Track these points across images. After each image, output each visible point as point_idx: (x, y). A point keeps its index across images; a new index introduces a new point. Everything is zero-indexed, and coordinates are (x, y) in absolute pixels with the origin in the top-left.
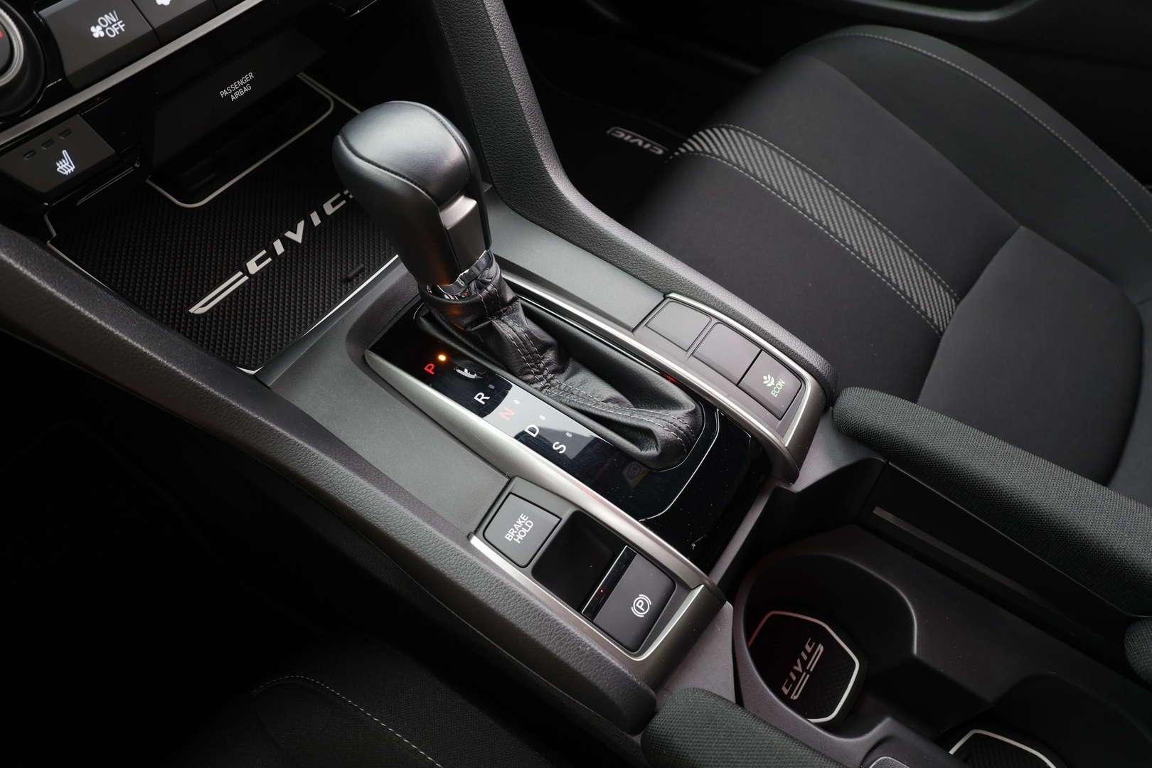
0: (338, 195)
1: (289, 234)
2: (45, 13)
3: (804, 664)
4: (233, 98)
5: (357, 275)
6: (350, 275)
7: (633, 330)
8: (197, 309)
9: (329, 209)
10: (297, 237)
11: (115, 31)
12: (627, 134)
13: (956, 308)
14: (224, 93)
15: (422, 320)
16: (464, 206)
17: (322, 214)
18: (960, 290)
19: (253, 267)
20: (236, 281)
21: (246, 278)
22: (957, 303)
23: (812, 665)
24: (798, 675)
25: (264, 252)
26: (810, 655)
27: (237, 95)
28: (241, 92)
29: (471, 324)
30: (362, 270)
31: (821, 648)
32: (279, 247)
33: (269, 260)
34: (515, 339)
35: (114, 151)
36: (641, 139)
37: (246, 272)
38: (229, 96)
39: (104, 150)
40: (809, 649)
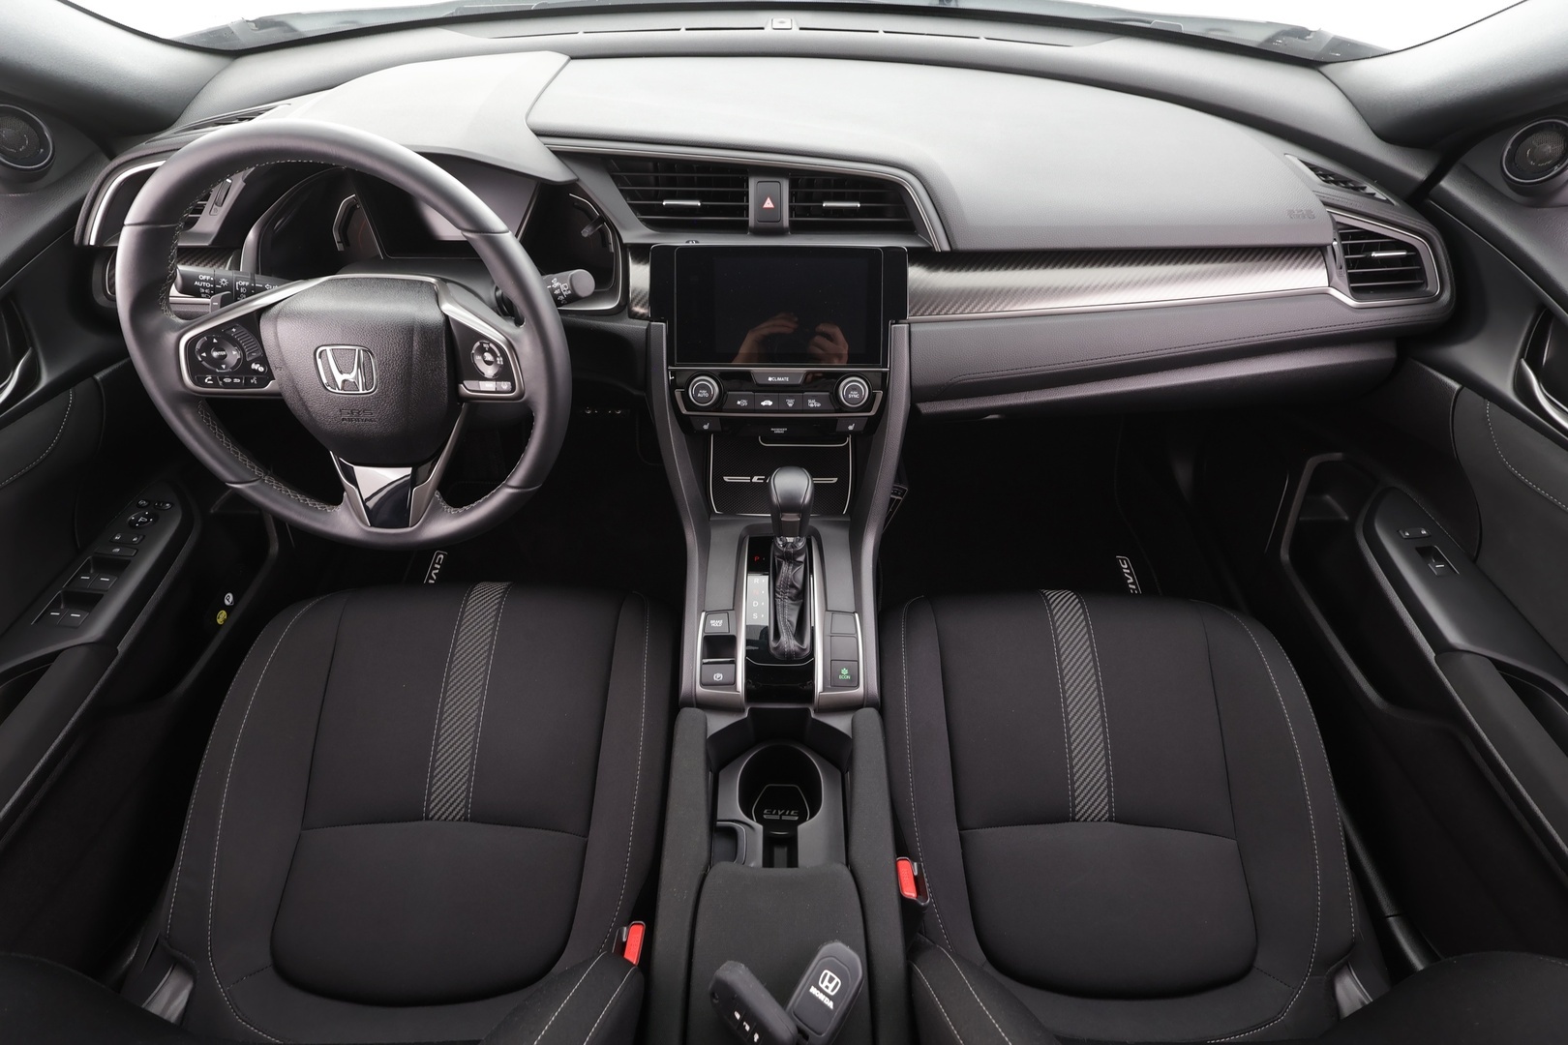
2: (725, 392)
3: (784, 814)
7: (827, 610)
8: (726, 479)
11: (744, 405)
12: (1128, 568)
13: (1106, 821)
14: (773, 429)
18: (1121, 816)
19: (755, 479)
20: (746, 479)
21: (749, 481)
22: (1110, 819)
23: (784, 818)
24: (777, 814)
25: (763, 477)
26: (789, 814)
28: (780, 432)
31: (797, 818)
33: (762, 481)
36: (1134, 579)
37: (752, 479)
38: (774, 431)
40: (792, 813)
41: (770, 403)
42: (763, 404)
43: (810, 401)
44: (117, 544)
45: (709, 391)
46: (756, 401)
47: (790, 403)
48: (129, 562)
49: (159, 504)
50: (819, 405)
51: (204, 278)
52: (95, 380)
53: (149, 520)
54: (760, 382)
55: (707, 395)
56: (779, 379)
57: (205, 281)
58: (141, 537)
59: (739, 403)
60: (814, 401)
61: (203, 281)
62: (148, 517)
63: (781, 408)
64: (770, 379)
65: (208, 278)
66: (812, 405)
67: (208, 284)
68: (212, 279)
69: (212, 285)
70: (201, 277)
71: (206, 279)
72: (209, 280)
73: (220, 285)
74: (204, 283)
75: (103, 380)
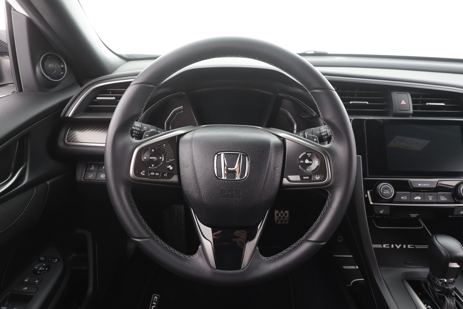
0: (413, 245)
1: (396, 245)
2: (397, 192)
4: (412, 216)
5: (409, 264)
6: (407, 263)
9: (409, 246)
10: (398, 247)
11: (405, 199)
14: (411, 215)
15: (423, 283)
16: (455, 265)
17: (407, 246)
20: (379, 246)
21: (382, 247)
25: (389, 245)
27: (413, 216)
28: (414, 216)
29: (438, 292)
30: (411, 264)
32: (392, 246)
33: (389, 247)
34: (449, 304)
35: (389, 214)
37: (382, 246)
38: (411, 216)
39: (388, 213)
41: (419, 198)
42: (416, 198)
43: (441, 197)
44: (26, 284)
45: (390, 191)
46: (411, 197)
47: (431, 199)
48: (32, 297)
49: (51, 259)
50: (446, 199)
51: (137, 125)
52: (47, 184)
53: (45, 269)
54: (415, 186)
55: (389, 193)
56: (425, 185)
57: (137, 127)
58: (40, 280)
59: (402, 198)
60: (443, 197)
61: (136, 127)
62: (45, 267)
63: (426, 201)
64: (419, 185)
65: (139, 126)
66: (442, 199)
67: (138, 129)
68: (140, 126)
69: (140, 130)
70: (136, 125)
71: (138, 126)
72: (139, 127)
73: (143, 130)
74: (137, 128)
75: (50, 184)
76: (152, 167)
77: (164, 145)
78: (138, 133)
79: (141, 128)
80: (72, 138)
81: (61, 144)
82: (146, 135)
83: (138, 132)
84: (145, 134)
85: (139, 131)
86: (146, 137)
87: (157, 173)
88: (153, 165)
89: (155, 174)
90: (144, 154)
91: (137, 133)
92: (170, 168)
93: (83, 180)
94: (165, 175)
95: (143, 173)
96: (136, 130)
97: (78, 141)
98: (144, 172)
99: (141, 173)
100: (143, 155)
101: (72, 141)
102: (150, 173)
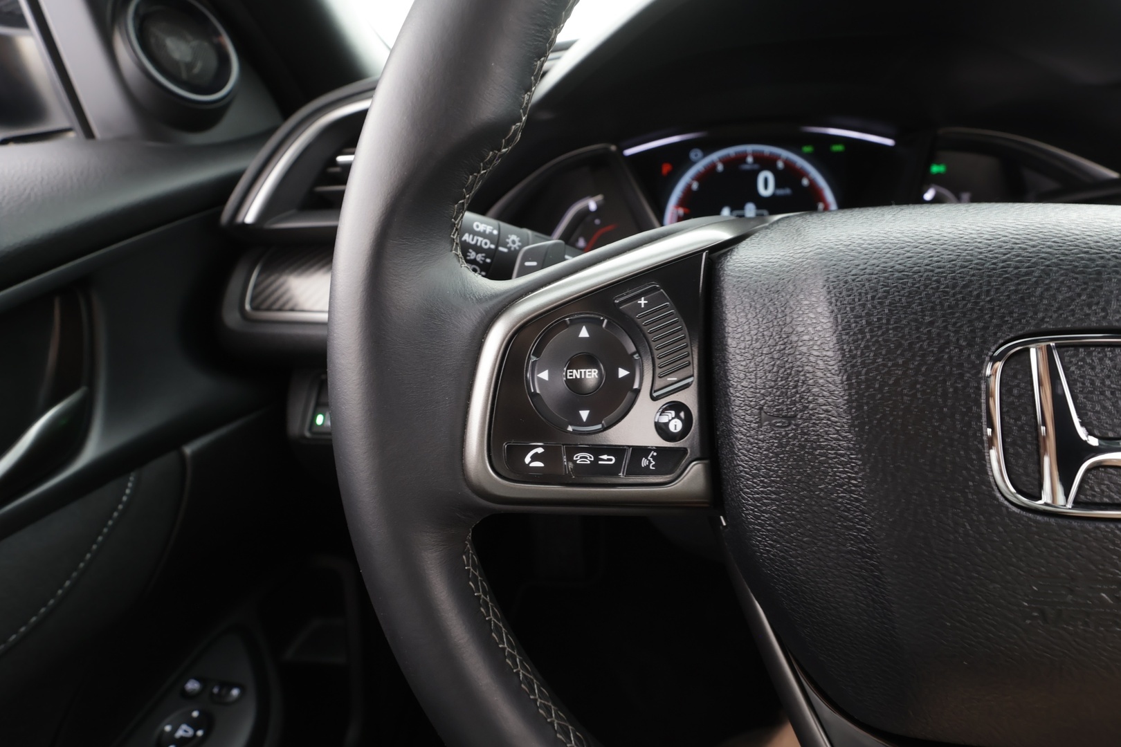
51: (481, 229)
52: (182, 456)
53: (196, 734)
57: (483, 235)
61: (479, 234)
62: (196, 724)
65: (489, 229)
67: (486, 244)
68: (495, 232)
69: (493, 246)
70: (478, 226)
71: (485, 231)
72: (491, 233)
73: (505, 247)
74: (480, 239)
75: (197, 455)
76: (581, 423)
77: (643, 302)
78: (488, 260)
79: (498, 240)
80: (278, 299)
81: (231, 318)
82: (527, 264)
83: (486, 257)
84: (525, 259)
85: (489, 253)
86: (525, 271)
87: (605, 457)
88: (584, 414)
89: (597, 459)
90: (537, 353)
91: (484, 261)
92: (672, 428)
93: (308, 434)
94: (644, 462)
95: (534, 458)
96: (478, 249)
97: (296, 305)
98: (540, 450)
99: (527, 459)
100: (533, 359)
101: (265, 306)
102: (570, 459)
